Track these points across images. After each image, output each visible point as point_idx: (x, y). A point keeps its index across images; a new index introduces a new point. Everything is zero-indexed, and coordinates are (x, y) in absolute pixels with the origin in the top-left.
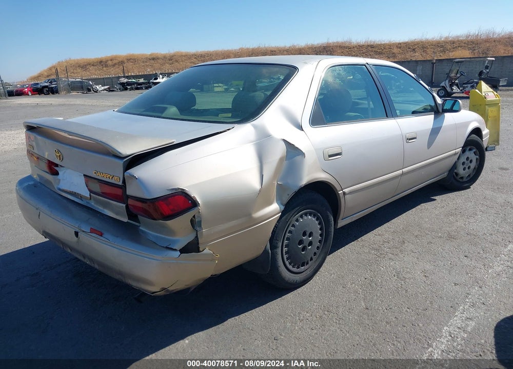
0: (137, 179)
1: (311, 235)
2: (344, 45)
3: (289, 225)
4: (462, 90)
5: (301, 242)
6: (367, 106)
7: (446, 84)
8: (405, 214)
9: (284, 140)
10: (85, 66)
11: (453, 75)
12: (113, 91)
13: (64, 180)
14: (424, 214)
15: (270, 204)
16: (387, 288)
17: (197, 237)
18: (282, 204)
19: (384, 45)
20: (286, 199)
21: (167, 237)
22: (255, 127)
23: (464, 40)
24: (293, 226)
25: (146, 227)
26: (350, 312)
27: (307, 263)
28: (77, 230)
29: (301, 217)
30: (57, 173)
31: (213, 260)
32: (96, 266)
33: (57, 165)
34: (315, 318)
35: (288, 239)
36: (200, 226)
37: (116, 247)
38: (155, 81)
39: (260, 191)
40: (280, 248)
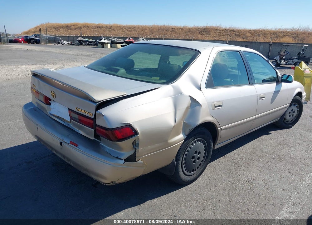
0: (103, 116)
1: (199, 153)
2: (216, 28)
3: (187, 147)
4: (286, 63)
5: (193, 157)
6: (237, 74)
7: (277, 58)
8: (252, 141)
9: (190, 96)
10: (57, 28)
11: (282, 53)
12: (73, 45)
13: (54, 109)
14: (264, 142)
15: (178, 134)
16: (242, 188)
17: (135, 152)
18: (185, 135)
19: (241, 30)
20: (188, 131)
21: (117, 151)
22: (173, 87)
23: (290, 32)
24: (190, 148)
25: (105, 144)
26: (220, 202)
27: (195, 170)
28: (61, 141)
29: (195, 142)
30: (50, 104)
31: (143, 167)
32: (72, 164)
33: (50, 100)
34: (199, 205)
35: (186, 155)
36: (138, 146)
37: (86, 154)
38: (100, 41)
39: (174, 127)
40: (181, 161)
